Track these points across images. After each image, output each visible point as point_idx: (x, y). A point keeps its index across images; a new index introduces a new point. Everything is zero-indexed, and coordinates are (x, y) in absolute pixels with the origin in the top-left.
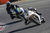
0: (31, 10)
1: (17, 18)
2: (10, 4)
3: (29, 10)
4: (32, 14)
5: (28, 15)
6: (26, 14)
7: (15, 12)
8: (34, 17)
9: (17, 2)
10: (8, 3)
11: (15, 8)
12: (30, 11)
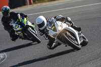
0: (62, 20)
1: (23, 39)
2: (9, 10)
3: (58, 20)
4: (63, 28)
5: (55, 30)
6: (52, 29)
7: (20, 26)
8: (68, 33)
9: (24, 7)
10: (6, 9)
11: (19, 18)
12: (59, 23)
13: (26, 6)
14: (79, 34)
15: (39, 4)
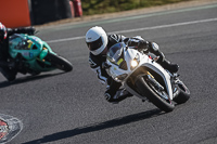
13: (68, 20)
14: (172, 79)
15: (96, 16)
